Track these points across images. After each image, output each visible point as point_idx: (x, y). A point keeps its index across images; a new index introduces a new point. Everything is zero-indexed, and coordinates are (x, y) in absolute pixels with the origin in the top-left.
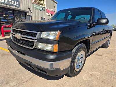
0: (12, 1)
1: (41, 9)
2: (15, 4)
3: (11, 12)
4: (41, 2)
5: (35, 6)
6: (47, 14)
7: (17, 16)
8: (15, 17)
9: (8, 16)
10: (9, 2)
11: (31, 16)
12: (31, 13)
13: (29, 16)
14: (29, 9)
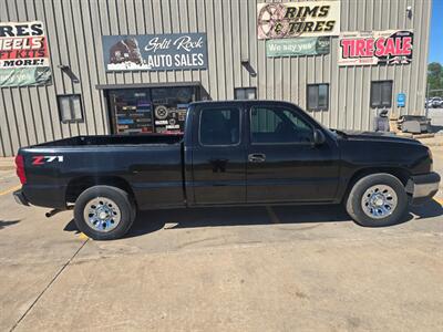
0: (183, 56)
1: (309, 47)
2: (191, 62)
3: (143, 95)
4: (309, 19)
5: (273, 47)
6: (349, 62)
7: (161, 103)
8: (154, 107)
9: (134, 108)
10: (174, 61)
11: (255, 88)
12: (255, 76)
13: (245, 89)
14: (246, 64)
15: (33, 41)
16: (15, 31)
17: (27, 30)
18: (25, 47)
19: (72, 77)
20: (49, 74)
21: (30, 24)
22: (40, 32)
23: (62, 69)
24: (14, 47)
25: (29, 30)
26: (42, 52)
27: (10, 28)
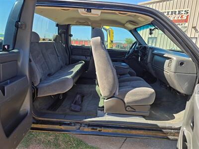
15: (184, 17)
16: (177, 13)
17: (182, 12)
18: (180, 19)
19: (196, 30)
20: (186, 29)
21: (184, 10)
22: (188, 13)
23: (193, 27)
24: (175, 19)
25: (183, 12)
26: (186, 21)
27: (176, 12)
